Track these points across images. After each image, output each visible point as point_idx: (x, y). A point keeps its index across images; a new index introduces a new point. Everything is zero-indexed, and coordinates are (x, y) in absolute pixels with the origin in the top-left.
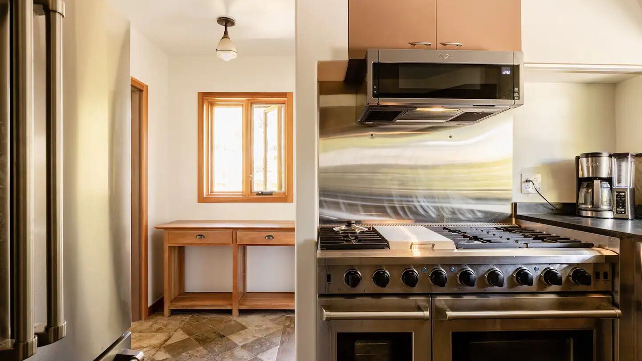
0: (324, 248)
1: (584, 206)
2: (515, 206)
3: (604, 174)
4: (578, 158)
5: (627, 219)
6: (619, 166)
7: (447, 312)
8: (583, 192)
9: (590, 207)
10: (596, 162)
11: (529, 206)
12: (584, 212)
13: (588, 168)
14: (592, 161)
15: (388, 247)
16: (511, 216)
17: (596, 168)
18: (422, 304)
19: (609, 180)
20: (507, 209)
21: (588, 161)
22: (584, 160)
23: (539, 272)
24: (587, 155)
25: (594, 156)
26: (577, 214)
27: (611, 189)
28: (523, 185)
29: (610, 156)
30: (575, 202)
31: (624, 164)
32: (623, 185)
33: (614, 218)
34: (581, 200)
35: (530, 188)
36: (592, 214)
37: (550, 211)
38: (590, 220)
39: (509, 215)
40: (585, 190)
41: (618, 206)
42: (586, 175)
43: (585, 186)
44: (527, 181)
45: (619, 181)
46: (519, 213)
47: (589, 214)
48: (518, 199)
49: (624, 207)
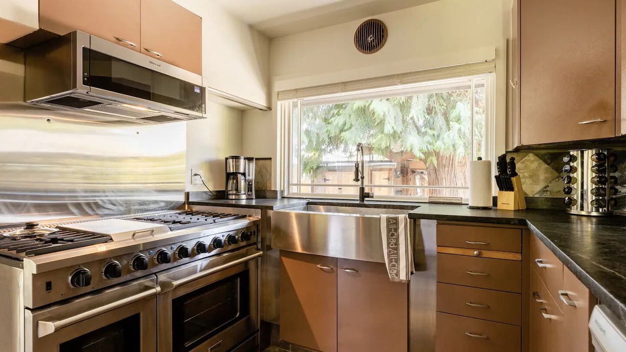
0: (32, 254)
1: (231, 192)
2: (187, 195)
3: (242, 171)
4: (227, 159)
5: (252, 199)
6: (249, 165)
7: (173, 283)
8: (231, 182)
9: (234, 192)
10: (238, 162)
11: (197, 194)
12: (231, 196)
13: (233, 166)
14: (236, 162)
15: (111, 239)
16: (184, 204)
17: (237, 166)
18: (149, 284)
19: (244, 174)
20: (181, 198)
21: (233, 162)
22: (231, 161)
23: (225, 237)
24: (233, 157)
25: (236, 158)
26: (226, 198)
27: (245, 180)
28: (193, 178)
29: (245, 159)
30: (224, 189)
31: (251, 164)
32: (250, 178)
33: (247, 199)
34: (229, 188)
35: (197, 180)
36: (235, 197)
37: (210, 197)
38: (234, 201)
39: (183, 203)
40: (231, 181)
41: (248, 192)
42: (232, 171)
43: (232, 178)
44: (196, 175)
45: (249, 176)
46: (190, 200)
47: (234, 197)
48: (189, 189)
49: (251, 191)
